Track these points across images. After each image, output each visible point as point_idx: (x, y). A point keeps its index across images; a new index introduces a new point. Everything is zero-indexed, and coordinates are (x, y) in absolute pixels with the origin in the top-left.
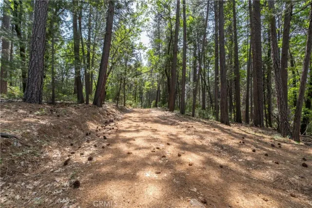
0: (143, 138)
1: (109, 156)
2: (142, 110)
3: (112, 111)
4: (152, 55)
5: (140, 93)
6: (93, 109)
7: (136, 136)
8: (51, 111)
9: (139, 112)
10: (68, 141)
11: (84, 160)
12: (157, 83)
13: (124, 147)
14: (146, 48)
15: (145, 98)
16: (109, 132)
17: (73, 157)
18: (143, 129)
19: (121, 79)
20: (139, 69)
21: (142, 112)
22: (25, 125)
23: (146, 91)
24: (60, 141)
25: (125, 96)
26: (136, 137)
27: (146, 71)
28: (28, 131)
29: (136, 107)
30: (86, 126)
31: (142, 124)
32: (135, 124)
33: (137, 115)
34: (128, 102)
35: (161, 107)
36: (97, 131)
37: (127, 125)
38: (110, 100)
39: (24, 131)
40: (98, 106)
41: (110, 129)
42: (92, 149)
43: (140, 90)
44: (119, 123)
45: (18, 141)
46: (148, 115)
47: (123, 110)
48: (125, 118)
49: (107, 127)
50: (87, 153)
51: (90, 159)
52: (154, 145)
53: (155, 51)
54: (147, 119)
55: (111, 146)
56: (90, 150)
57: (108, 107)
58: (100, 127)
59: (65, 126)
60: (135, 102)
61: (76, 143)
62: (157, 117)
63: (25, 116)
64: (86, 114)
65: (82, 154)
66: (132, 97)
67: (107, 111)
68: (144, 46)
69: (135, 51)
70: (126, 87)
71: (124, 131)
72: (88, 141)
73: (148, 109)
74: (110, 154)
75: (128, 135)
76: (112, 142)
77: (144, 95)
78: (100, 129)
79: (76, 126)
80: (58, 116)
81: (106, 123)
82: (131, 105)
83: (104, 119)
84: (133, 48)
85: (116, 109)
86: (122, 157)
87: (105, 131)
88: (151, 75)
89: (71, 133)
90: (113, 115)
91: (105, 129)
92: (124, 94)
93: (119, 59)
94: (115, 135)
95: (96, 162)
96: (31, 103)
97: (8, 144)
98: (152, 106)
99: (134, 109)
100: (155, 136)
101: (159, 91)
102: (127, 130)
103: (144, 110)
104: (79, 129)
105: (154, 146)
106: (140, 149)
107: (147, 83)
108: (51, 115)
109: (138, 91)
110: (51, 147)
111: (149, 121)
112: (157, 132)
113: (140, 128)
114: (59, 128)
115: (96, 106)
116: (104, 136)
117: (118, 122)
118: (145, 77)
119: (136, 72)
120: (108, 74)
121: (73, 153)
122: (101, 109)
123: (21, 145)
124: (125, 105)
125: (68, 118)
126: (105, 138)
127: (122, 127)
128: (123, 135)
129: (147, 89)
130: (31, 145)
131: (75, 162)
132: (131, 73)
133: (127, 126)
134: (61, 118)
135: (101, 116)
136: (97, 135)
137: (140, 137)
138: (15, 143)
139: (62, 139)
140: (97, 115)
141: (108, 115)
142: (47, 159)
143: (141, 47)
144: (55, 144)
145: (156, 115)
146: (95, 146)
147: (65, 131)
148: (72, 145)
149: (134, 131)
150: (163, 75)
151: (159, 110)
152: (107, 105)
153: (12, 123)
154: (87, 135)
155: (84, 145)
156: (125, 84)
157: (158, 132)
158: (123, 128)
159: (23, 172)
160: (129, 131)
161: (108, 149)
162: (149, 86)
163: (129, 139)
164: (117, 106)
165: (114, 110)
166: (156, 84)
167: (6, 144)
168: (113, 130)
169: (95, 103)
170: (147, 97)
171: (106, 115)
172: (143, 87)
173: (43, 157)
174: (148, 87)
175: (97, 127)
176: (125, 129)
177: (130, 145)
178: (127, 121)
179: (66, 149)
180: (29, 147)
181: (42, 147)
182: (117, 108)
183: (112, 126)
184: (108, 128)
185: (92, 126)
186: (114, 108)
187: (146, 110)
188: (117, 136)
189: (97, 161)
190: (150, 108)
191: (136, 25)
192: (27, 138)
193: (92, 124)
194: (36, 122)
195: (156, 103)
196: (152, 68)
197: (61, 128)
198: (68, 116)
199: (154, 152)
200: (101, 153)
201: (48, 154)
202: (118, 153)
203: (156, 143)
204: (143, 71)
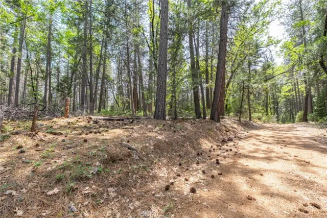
0: (280, 175)
1: (217, 193)
2: (278, 125)
3: (232, 127)
4: (291, 47)
5: (274, 103)
6: (209, 125)
7: (266, 168)
8: (171, 126)
9: (272, 129)
10: (178, 159)
11: (186, 189)
12: (304, 85)
13: (241, 184)
14: (278, 42)
15: (284, 109)
16: (225, 154)
17: (177, 181)
18: (279, 158)
19: (244, 88)
20: (269, 71)
21: (278, 129)
22: (146, 139)
23: (284, 100)
24: (170, 158)
25: (249, 108)
26: (266, 171)
27: (282, 71)
28: (147, 145)
29: (268, 122)
30: (199, 144)
31: (277, 148)
32: (264, 147)
33: (269, 133)
34: (254, 115)
35: (317, 121)
36: (210, 151)
37: (253, 148)
38: (232, 114)
39: (144, 145)
40: (215, 121)
41: (227, 151)
42: (199, 175)
43: (273, 98)
44: (241, 143)
45: (137, 154)
46: (290, 134)
47: (248, 126)
48: (250, 137)
49: (223, 147)
50: (192, 180)
51: (193, 191)
52: (304, 196)
53: (297, 40)
54: (287, 140)
55: (224, 177)
56: (196, 176)
57: (228, 122)
58: (215, 147)
59: (178, 143)
60: (267, 114)
61: (185, 163)
62: (309, 138)
63: (151, 131)
64: (201, 130)
65: (186, 180)
66: (261, 108)
67: (226, 127)
68: (275, 40)
69: (260, 50)
70: (252, 97)
71: (246, 156)
72: (198, 163)
73: (290, 125)
74: (220, 191)
75: (251, 164)
76: (226, 171)
77: (281, 104)
78: (214, 149)
79: (188, 144)
80: (175, 132)
81: (224, 141)
82: (259, 119)
83: (222, 137)
84: (257, 46)
85: (238, 124)
86: (237, 202)
87: (219, 152)
88: (292, 75)
89: (183, 151)
90: (234, 132)
91: (220, 149)
92: (249, 105)
93: (239, 65)
94: (232, 161)
95: (199, 199)
96: (158, 119)
97: (129, 155)
98: (297, 120)
99: (265, 125)
100: (307, 176)
101: (309, 96)
102: (251, 154)
103: (283, 125)
104: (191, 147)
105: (305, 198)
106: (272, 195)
107: (285, 88)
108: (169, 131)
109: (270, 101)
110: (160, 164)
111: (292, 143)
112: (310, 168)
113: (273, 155)
114: (172, 144)
115: (213, 122)
116: (217, 160)
117: (239, 142)
118: (280, 80)
119: (266, 77)
120: (228, 84)
121: (179, 175)
122: (218, 124)
123: (138, 158)
124: (250, 119)
125: (182, 134)
126: (218, 163)
127: (244, 149)
128: (243, 162)
129: (285, 97)
130: (146, 159)
131: (177, 189)
132: (257, 78)
133: (252, 150)
134: (176, 133)
135: (218, 132)
136: (209, 157)
137: (273, 171)
138: (135, 156)
139: (172, 156)
140: (213, 131)
141: (227, 131)
142: (155, 178)
143: (270, 42)
144: (165, 161)
145: (307, 135)
146: (204, 172)
147: (176, 148)
148: (180, 165)
149: (263, 159)
150: (317, 71)
151: (313, 126)
152: (226, 120)
153: (139, 137)
154: (198, 154)
155: (192, 168)
156: (249, 93)
157: (314, 169)
158: (245, 151)
159: (132, 187)
160: (254, 158)
161: (219, 181)
162: (289, 91)
163: (253, 172)
164: (240, 120)
165: (235, 126)
166: (302, 88)
167: (128, 156)
168: (230, 153)
169: (212, 118)
170: (286, 108)
171: (224, 132)
172: (278, 94)
173: (151, 174)
174: (287, 94)
175: (212, 147)
176: (247, 153)
177: (253, 183)
178: (253, 141)
179: (174, 169)
180: (144, 161)
181: (153, 162)
182: (240, 122)
183: (231, 146)
184: (224, 149)
185: (206, 144)
186: (235, 123)
187: (286, 125)
188: (235, 163)
189: (200, 196)
190: (294, 122)
191: (261, 18)
192: (145, 152)
193: (206, 142)
194: (155, 137)
195: (305, 115)
196: (293, 66)
197: (174, 144)
198: (183, 132)
199: (306, 212)
200: (208, 185)
201: (156, 171)
202: (232, 193)
203: (311, 192)
204: (277, 73)
